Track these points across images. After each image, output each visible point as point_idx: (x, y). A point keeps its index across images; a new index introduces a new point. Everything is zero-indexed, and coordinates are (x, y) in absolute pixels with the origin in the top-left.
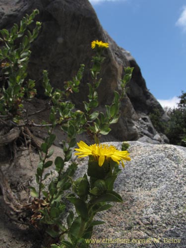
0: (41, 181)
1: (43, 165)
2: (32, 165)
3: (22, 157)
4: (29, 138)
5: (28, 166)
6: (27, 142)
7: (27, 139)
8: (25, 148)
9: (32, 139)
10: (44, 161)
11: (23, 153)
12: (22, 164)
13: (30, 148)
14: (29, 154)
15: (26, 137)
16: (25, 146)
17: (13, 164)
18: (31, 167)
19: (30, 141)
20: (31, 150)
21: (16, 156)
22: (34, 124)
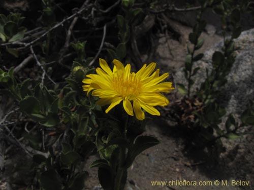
0: (190, 76)
1: (192, 58)
2: (171, 54)
3: (160, 46)
4: (165, 23)
5: (168, 55)
6: (163, 28)
7: (163, 25)
8: (161, 35)
9: (168, 24)
10: (192, 54)
11: (161, 41)
12: (161, 54)
13: (167, 34)
14: (166, 42)
15: (162, 22)
16: (161, 32)
17: (152, 54)
18: (171, 57)
19: (166, 26)
20: (168, 36)
21: (153, 45)
22: (176, 9)
